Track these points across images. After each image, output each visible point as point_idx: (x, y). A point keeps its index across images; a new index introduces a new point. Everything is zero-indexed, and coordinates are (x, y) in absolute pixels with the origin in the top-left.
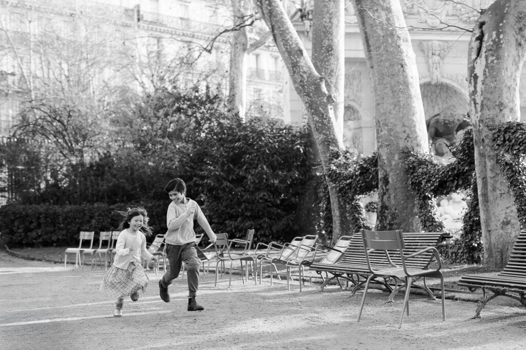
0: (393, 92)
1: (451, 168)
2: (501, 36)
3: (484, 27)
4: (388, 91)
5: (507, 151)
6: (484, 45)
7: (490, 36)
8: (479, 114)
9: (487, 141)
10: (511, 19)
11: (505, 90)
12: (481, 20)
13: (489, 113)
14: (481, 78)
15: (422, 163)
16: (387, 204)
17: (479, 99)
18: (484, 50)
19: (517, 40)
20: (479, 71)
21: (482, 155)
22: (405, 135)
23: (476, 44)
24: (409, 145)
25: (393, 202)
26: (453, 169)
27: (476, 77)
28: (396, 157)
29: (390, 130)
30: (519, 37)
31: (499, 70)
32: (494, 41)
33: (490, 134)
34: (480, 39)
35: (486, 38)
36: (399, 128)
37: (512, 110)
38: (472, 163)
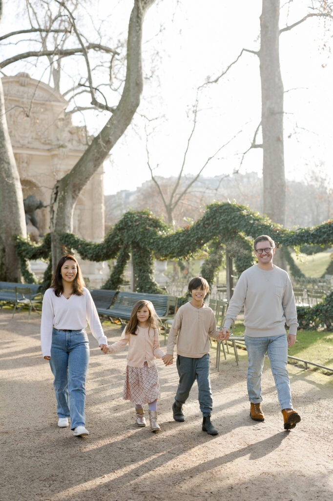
0: (10, 205)
1: (39, 249)
2: (66, 194)
3: (58, 189)
4: (7, 205)
5: (66, 246)
6: (58, 197)
7: (61, 193)
8: (54, 228)
9: (57, 240)
10: (71, 186)
11: (66, 218)
12: (57, 185)
13: (59, 228)
14: (56, 212)
15: (24, 243)
16: (4, 262)
17: (55, 221)
18: (58, 199)
19: (72, 196)
20: (55, 208)
21: (55, 247)
22: (14, 228)
23: (54, 196)
24: (16, 233)
25: (7, 261)
26: (40, 250)
27: (53, 211)
28: (10, 239)
29: (7, 225)
30: (73, 194)
31: (64, 209)
32: (62, 196)
33: (59, 237)
34: (56, 194)
35: (59, 194)
36: (12, 225)
37: (69, 227)
38: (49, 248)
